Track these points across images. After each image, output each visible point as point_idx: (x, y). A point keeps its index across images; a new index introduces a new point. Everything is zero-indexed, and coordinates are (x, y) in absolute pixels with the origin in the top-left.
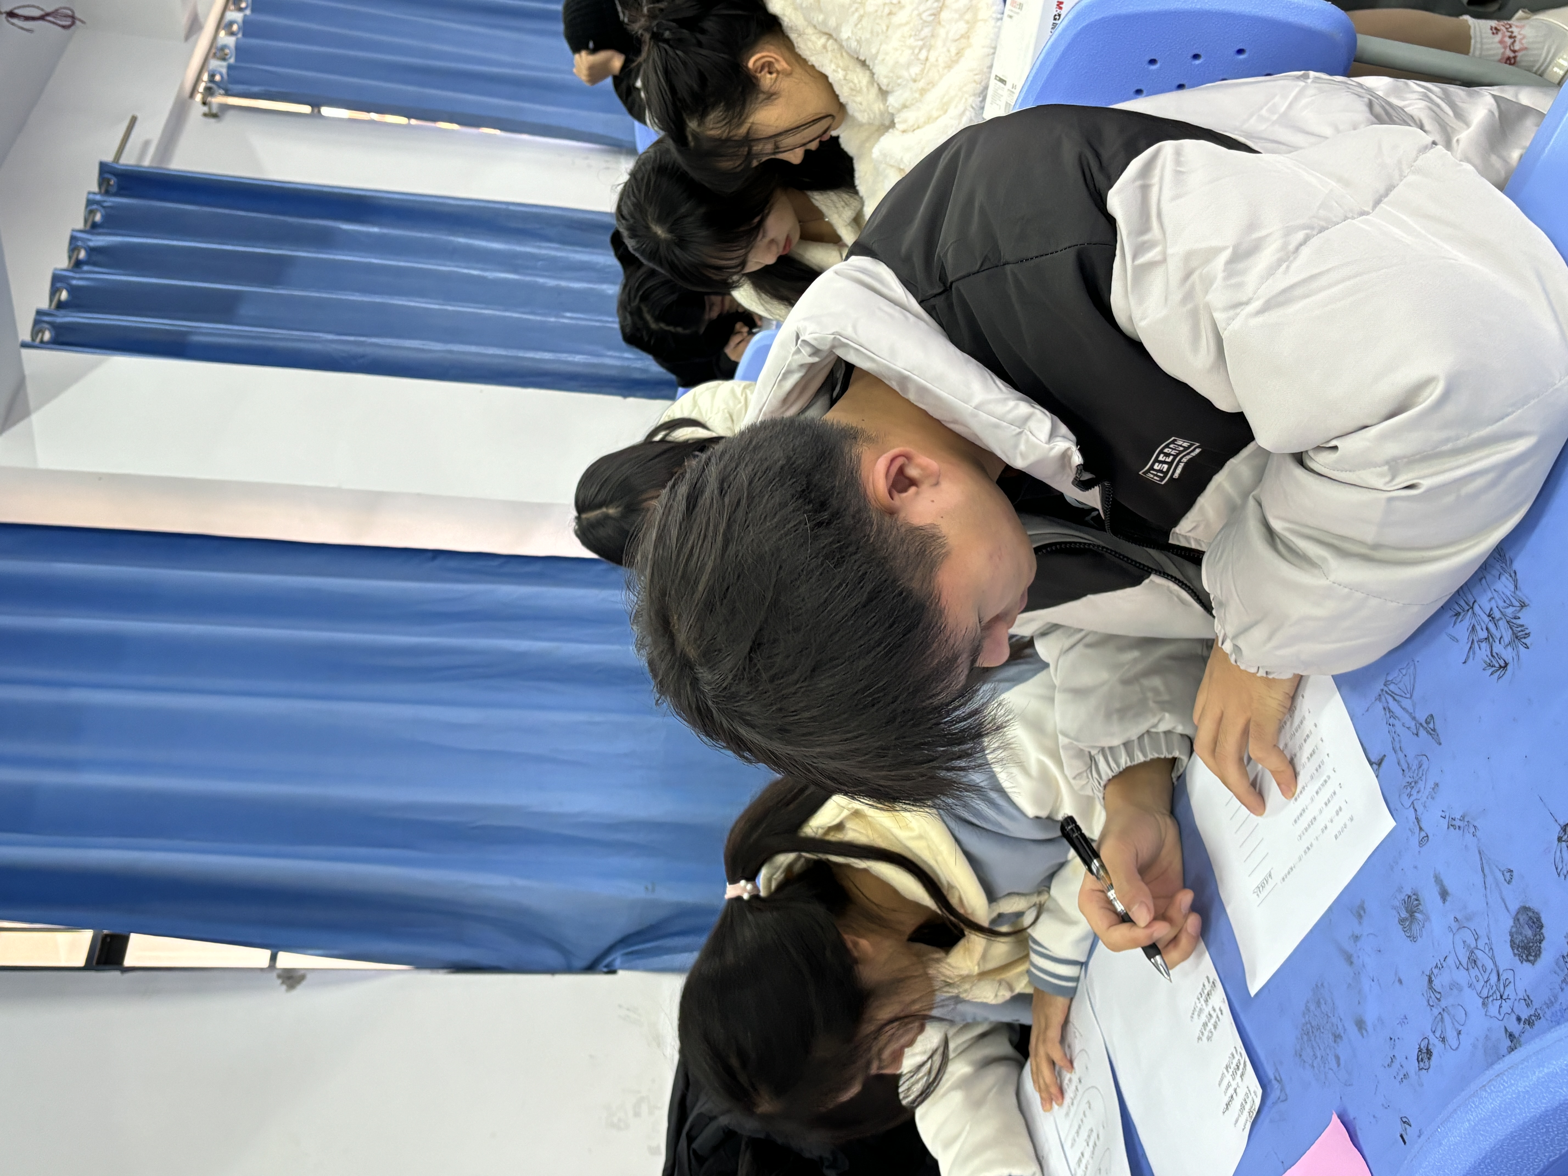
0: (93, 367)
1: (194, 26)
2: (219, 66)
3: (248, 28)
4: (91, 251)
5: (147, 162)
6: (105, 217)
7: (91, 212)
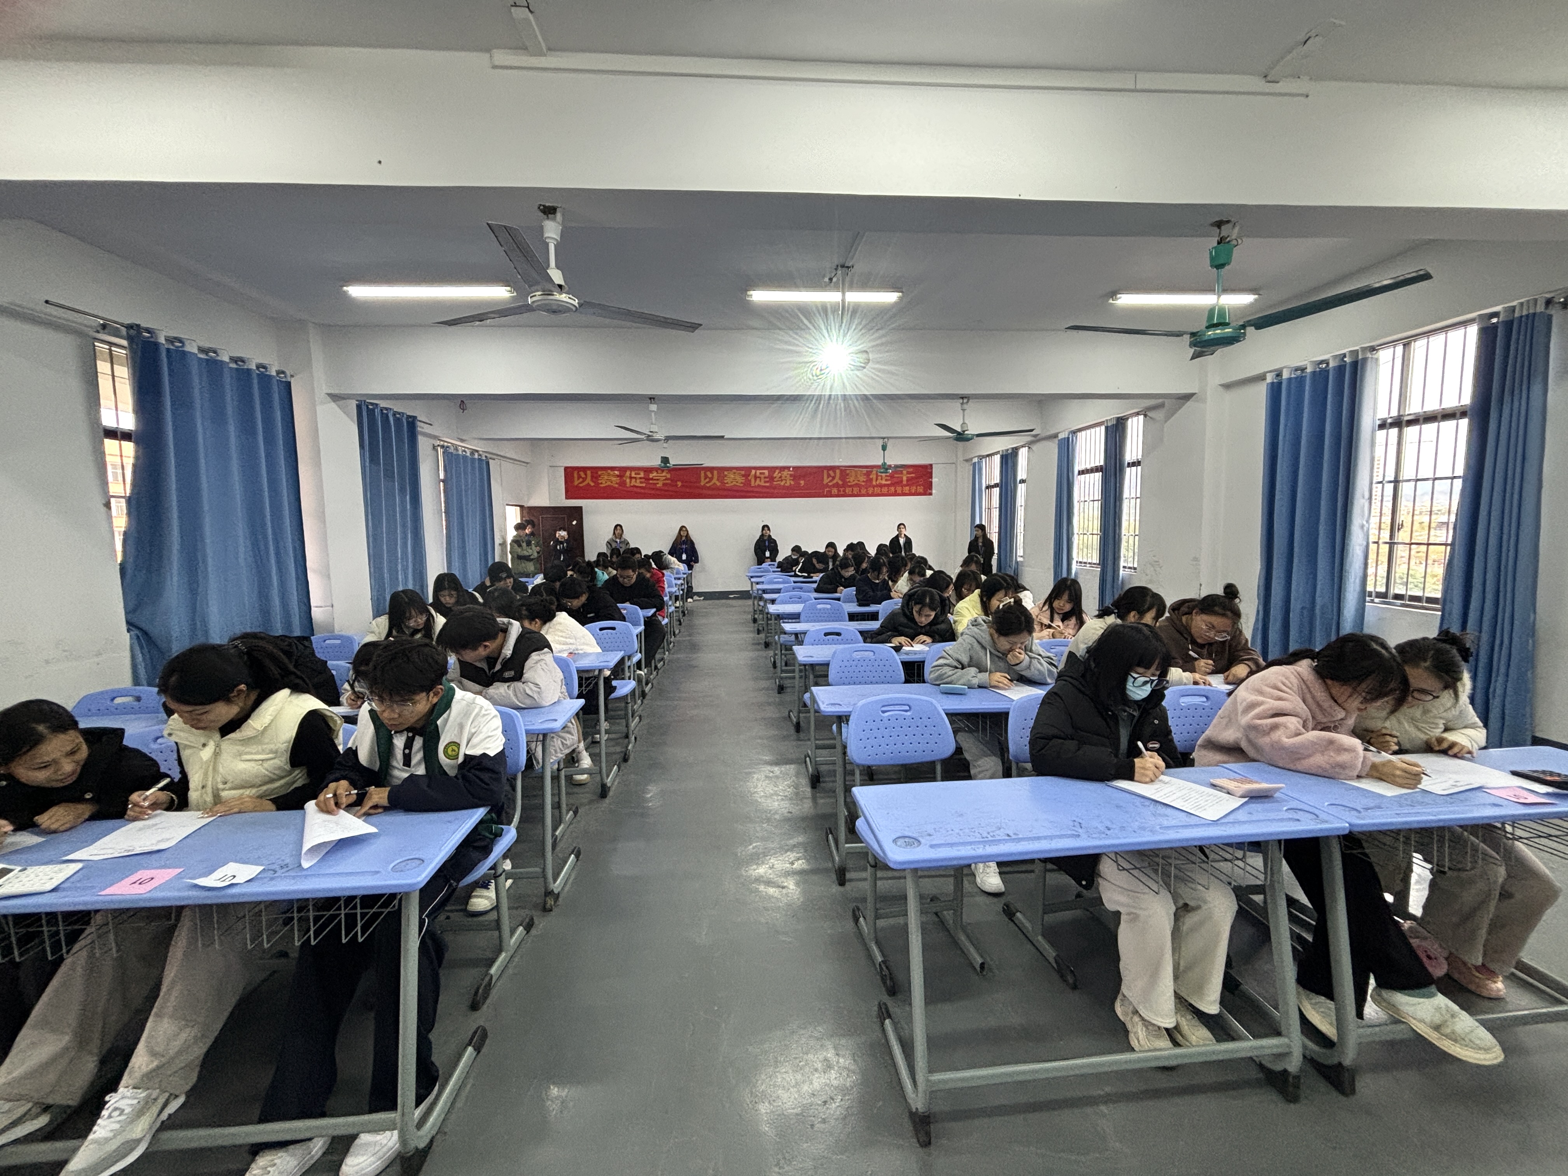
0: (352, 420)
1: (462, 440)
2: (452, 450)
3: (465, 457)
4: (387, 415)
5: (419, 429)
6: (398, 419)
7: (399, 414)
